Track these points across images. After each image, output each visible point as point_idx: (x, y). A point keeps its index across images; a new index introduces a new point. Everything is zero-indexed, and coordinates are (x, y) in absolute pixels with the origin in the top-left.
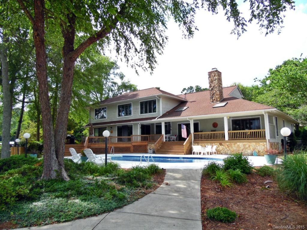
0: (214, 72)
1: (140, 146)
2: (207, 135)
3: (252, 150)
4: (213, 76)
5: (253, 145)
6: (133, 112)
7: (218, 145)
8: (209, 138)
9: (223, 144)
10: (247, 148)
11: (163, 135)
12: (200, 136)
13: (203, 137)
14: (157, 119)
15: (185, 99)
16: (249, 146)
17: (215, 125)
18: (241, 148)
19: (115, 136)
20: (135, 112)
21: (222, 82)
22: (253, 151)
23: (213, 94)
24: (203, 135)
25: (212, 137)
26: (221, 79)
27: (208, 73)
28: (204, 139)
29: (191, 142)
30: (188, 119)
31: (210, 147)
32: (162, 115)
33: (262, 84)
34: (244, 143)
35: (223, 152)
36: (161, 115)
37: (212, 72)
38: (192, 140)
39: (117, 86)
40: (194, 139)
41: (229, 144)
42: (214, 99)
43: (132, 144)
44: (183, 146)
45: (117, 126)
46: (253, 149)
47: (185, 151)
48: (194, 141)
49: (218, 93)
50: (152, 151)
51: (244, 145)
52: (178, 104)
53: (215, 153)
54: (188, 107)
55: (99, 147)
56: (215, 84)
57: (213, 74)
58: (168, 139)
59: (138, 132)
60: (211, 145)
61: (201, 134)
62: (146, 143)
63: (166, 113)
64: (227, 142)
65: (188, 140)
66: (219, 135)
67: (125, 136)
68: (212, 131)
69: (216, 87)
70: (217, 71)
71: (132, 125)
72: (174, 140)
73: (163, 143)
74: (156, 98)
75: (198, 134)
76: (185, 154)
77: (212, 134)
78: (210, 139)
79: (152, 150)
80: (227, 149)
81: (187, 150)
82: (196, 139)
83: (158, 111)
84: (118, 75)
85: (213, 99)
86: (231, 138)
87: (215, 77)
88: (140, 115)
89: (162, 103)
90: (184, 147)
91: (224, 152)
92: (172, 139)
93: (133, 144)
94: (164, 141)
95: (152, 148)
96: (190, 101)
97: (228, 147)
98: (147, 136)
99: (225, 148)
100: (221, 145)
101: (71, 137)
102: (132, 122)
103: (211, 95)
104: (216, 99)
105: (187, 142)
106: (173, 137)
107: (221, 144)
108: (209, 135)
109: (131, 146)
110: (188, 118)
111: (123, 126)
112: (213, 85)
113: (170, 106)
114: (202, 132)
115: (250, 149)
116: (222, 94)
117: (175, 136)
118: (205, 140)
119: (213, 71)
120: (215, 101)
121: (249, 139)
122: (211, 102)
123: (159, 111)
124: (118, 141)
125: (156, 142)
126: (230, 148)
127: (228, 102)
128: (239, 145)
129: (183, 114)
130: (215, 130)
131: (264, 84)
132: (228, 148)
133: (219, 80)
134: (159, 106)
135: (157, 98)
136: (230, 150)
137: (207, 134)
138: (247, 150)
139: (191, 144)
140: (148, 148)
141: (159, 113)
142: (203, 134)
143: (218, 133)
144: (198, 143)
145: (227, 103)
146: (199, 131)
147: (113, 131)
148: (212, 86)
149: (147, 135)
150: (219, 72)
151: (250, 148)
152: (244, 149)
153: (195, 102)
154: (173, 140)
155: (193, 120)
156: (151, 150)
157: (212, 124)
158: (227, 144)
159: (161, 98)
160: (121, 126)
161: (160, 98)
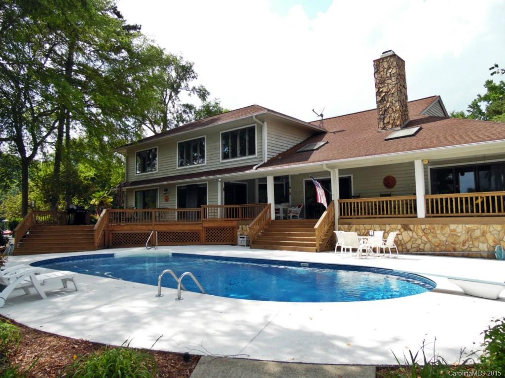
0: (388, 58)
1: (222, 229)
2: (372, 206)
3: (492, 244)
4: (384, 68)
5: (495, 230)
6: (207, 155)
7: (399, 230)
8: (376, 212)
9: (411, 227)
10: (477, 238)
11: (270, 204)
12: (354, 207)
13: (361, 209)
14: (257, 169)
15: (320, 127)
16: (484, 234)
17: (389, 182)
18: (459, 237)
19: (173, 207)
20: (211, 156)
21: (405, 82)
22: (494, 247)
23: (385, 111)
24: (361, 206)
25: (383, 211)
26: (405, 76)
27: (373, 63)
28: (365, 214)
29: (334, 223)
30: (325, 168)
31: (379, 234)
32: (268, 161)
33: (472, 110)
34: (467, 226)
35: (412, 248)
36: (266, 161)
37: (382, 59)
38: (334, 216)
39: (194, 112)
40: (341, 214)
41: (428, 226)
42: (388, 123)
43: (202, 224)
44: (314, 231)
45: (177, 186)
46: (494, 241)
47: (317, 243)
48: (340, 218)
49: (397, 106)
50: (244, 242)
51: (468, 231)
52: (305, 139)
53: (394, 251)
54: (327, 143)
55: (132, 232)
56: (390, 86)
57: (386, 65)
58: (281, 215)
59: (217, 198)
60: (381, 230)
61: (357, 203)
62: (234, 223)
63: (277, 156)
64: (422, 222)
65: (325, 217)
66: (403, 204)
67: (191, 207)
68: (382, 196)
69: (393, 94)
70: (394, 55)
71: (206, 184)
72: (297, 216)
73: (269, 223)
74: (255, 123)
75: (351, 203)
76: (318, 250)
77: (383, 202)
78: (380, 214)
79: (245, 239)
80: (421, 239)
81: (323, 240)
82: (344, 215)
83: (258, 152)
84: (195, 92)
85: (385, 122)
86: (433, 212)
87: (390, 71)
88: (221, 161)
89: (268, 133)
90: (316, 233)
91: (413, 246)
92: (291, 215)
93: (206, 225)
94: (273, 217)
95: (246, 233)
96: (332, 131)
97: (426, 234)
98: (236, 208)
99: (416, 237)
100: (405, 230)
101: (77, 209)
102: (204, 178)
103: (381, 113)
104: (391, 122)
105: (323, 221)
106: (293, 209)
107: (406, 228)
108: (375, 205)
109: (200, 229)
110: (327, 165)
111: (187, 186)
112: (385, 90)
113: (288, 142)
114: (358, 197)
115: (487, 242)
116: (406, 111)
117: (299, 207)
118: (367, 216)
119: (386, 57)
120: (390, 126)
121: (484, 214)
122: (380, 130)
123: (261, 152)
124: (178, 218)
125: (253, 220)
126: (430, 237)
127: (423, 126)
128: (454, 231)
129: (314, 156)
130: (389, 193)
131: (475, 110)
132: (424, 238)
133: (399, 77)
134: (262, 139)
135: (258, 124)
136: (429, 241)
137: (372, 202)
138: (476, 244)
139: (332, 227)
140: (239, 233)
141: (260, 156)
142: (361, 203)
143: (398, 201)
144: (349, 224)
145: (421, 129)
146: (353, 195)
147: (169, 197)
148: (382, 92)
149: (237, 206)
150: (399, 58)
151: (487, 239)
152: (468, 240)
153: (344, 132)
154: (294, 217)
155: (337, 171)
156: (243, 238)
157: (382, 181)
158: (423, 226)
159: (265, 123)
160: (184, 186)
161: (263, 122)
